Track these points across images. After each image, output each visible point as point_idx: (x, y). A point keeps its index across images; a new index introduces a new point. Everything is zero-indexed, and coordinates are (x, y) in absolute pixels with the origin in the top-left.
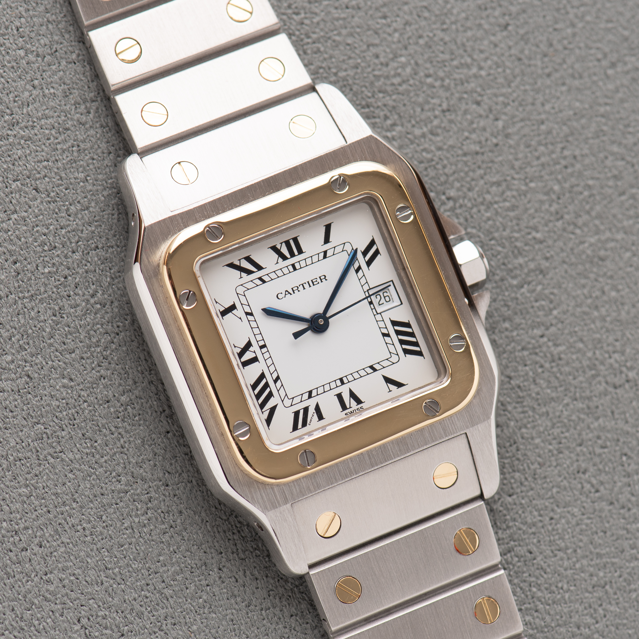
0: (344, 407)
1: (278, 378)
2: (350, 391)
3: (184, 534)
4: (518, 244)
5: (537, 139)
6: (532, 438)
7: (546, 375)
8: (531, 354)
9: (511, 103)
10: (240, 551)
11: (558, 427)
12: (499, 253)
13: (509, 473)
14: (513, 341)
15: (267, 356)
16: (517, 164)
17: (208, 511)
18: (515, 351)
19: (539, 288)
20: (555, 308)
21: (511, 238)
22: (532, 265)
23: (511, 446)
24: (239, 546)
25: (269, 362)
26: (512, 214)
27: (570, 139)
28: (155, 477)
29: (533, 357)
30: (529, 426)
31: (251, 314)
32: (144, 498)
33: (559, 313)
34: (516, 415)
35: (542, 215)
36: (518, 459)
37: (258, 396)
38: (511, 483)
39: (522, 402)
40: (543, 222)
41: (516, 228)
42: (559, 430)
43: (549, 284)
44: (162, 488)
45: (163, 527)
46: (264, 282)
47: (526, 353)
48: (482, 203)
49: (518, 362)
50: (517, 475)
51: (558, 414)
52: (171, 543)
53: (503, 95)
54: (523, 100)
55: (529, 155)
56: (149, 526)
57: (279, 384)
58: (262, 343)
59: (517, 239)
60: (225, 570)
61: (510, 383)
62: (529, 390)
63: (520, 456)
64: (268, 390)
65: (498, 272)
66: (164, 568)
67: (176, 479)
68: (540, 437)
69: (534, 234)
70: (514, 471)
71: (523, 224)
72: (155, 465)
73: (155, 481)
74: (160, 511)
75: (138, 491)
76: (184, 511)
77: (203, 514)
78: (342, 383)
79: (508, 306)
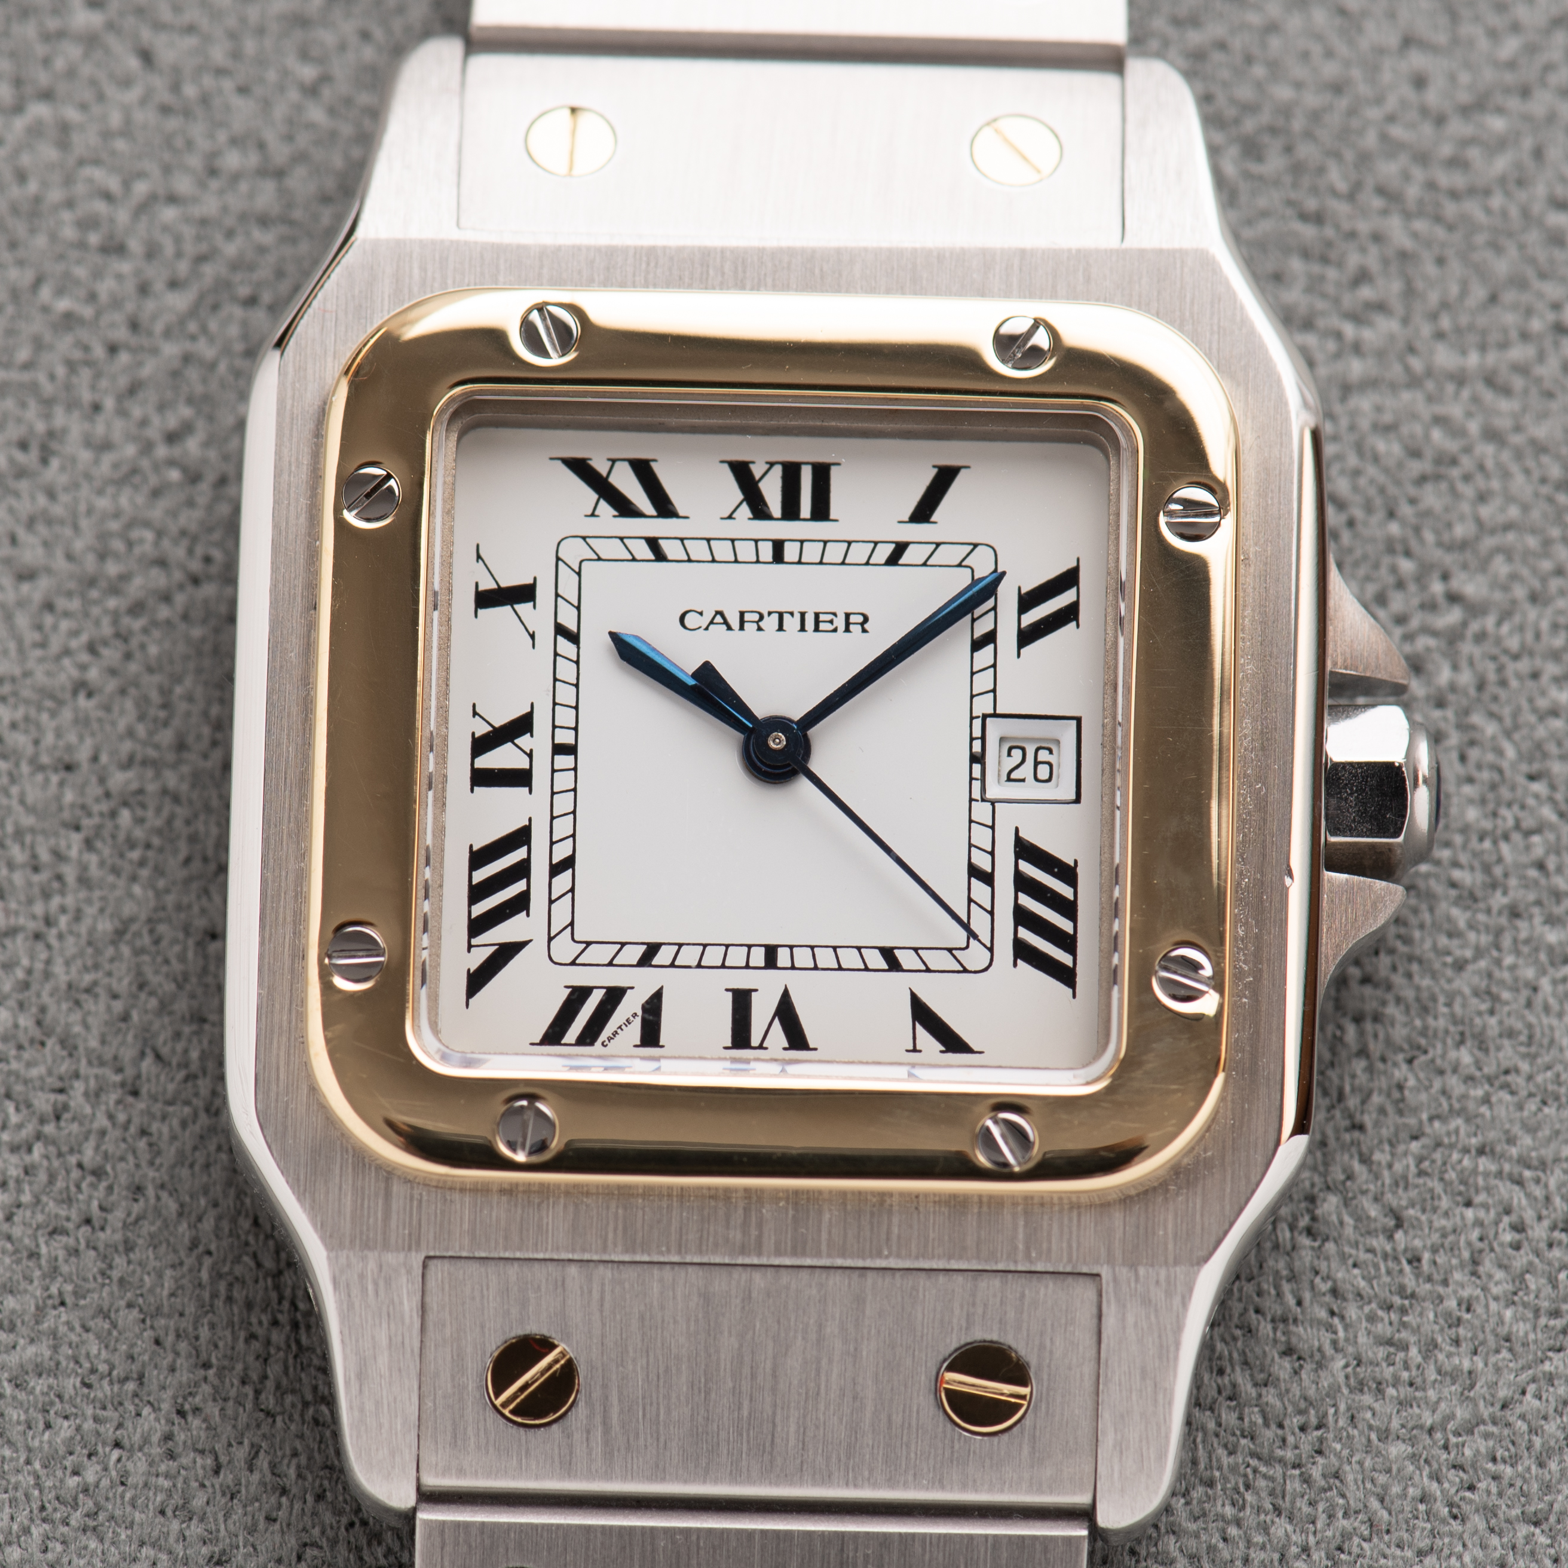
0: (741, 1037)
1: (569, 863)
2: (786, 996)
6: (1385, 1435)
7: (1521, 1259)
8: (1499, 1174)
10: (270, 1384)
11: (1487, 1436)
12: (1542, 827)
13: (1259, 1510)
14: (1462, 1112)
15: (564, 781)
17: (226, 1225)
18: (1452, 1146)
23: (1303, 1429)
24: (274, 1370)
25: (563, 803)
28: (108, 1054)
29: (1505, 1190)
30: (1391, 1391)
31: (574, 638)
32: (43, 1102)
34: (1363, 1339)
36: (1306, 1480)
37: (477, 893)
38: (1248, 1542)
39: (1403, 1311)
42: (1483, 1446)
44: (115, 1095)
46: (660, 556)
47: (1485, 1164)
49: (1448, 1186)
50: (1282, 1525)
51: (1503, 1393)
57: (563, 881)
58: (565, 737)
61: (1390, 1237)
62: (1445, 1283)
63: (1316, 1472)
64: (520, 886)
65: (1511, 883)
67: (171, 1087)
68: (1412, 1441)
70: (1277, 1510)
72: (125, 1018)
73: (102, 1063)
74: (73, 1160)
75: (34, 1072)
76: (151, 1192)
77: (208, 1224)
78: (771, 961)
79: (1495, 998)
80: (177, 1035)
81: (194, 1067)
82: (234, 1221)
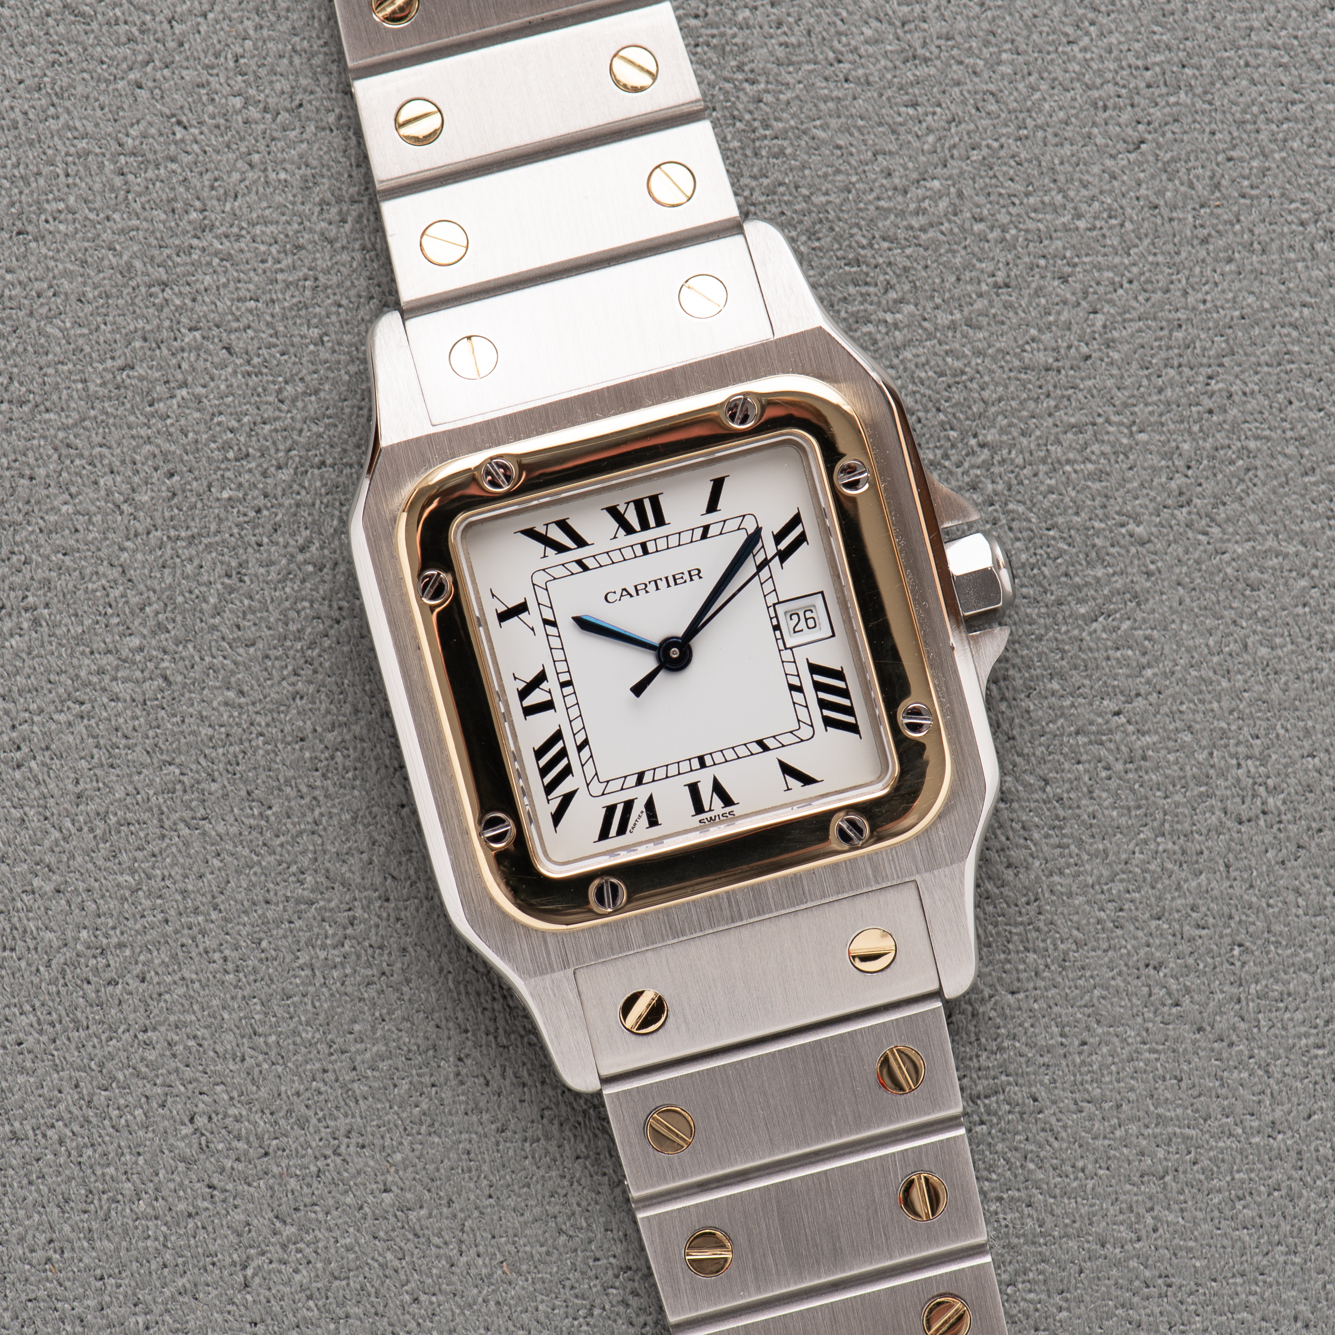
0: (699, 808)
1: (586, 743)
2: (715, 780)
3: (405, 989)
4: (1098, 542)
5: (1163, 354)
6: (1070, 895)
7: (1113, 784)
8: (1091, 742)
9: (1126, 285)
10: (501, 1032)
11: (1121, 881)
12: (1061, 553)
13: (1018, 952)
14: (1062, 715)
15: (571, 700)
16: (1120, 397)
17: (453, 955)
18: (1062, 735)
19: (1126, 625)
20: (1149, 665)
21: (1087, 529)
22: (1119, 583)
23: (1028, 903)
24: (501, 1023)
25: (574, 712)
26: (1097, 486)
27: (1226, 361)
28: (368, 882)
29: (1095, 750)
30: (1067, 871)
31: (554, 624)
32: (342, 917)
33: (1155, 675)
34: (1045, 849)
35: (1153, 494)
36: (1038, 930)
37: (544, 772)
38: (1017, 970)
39: (1061, 828)
40: (1151, 506)
41: (1100, 512)
42: (1121, 887)
43: (1144, 620)
44: (378, 904)
45: (369, 972)
46: (585, 568)
47: (1081, 739)
48: (1044, 461)
49: (1066, 756)
50: (1032, 956)
51: (1124, 856)
52: (380, 1002)
53: (1112, 268)
54: (1149, 281)
55: (1145, 382)
56: (344, 968)
57: (585, 752)
58: (564, 678)
59: (1098, 533)
60: (469, 1062)
61: (1044, 791)
62: (1079, 807)
63: (1041, 925)
64: (564, 762)
65: (1054, 587)
66: (358, 1046)
67: (405, 891)
68: (1085, 894)
69: (1131, 526)
70: (1027, 950)
71: (1114, 507)
72: (371, 862)
73: (366, 889)
74: (366, 944)
75: (333, 904)
76: (410, 949)
77: (444, 959)
78: (703, 765)
79: (1064, 651)
80: (400, 863)
81: (414, 877)
82: (457, 952)
